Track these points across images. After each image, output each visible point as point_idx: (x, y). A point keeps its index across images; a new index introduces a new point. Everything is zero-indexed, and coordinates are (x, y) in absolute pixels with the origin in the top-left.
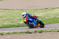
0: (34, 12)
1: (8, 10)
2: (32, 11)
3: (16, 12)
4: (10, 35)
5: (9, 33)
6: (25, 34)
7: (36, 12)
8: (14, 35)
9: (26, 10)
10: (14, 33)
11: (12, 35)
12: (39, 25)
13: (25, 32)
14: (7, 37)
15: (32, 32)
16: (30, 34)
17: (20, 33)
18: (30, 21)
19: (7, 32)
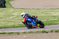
0: (51, 11)
1: (24, 9)
2: (48, 10)
3: (32, 11)
4: (26, 35)
5: (26, 33)
6: (41, 34)
7: (52, 11)
8: (30, 35)
9: (42, 9)
10: (30, 32)
11: (28, 35)
12: (38, 25)
13: (41, 31)
14: (23, 36)
15: (48, 31)
16: (47, 34)
17: (36, 32)
18: (28, 21)
19: (23, 31)
